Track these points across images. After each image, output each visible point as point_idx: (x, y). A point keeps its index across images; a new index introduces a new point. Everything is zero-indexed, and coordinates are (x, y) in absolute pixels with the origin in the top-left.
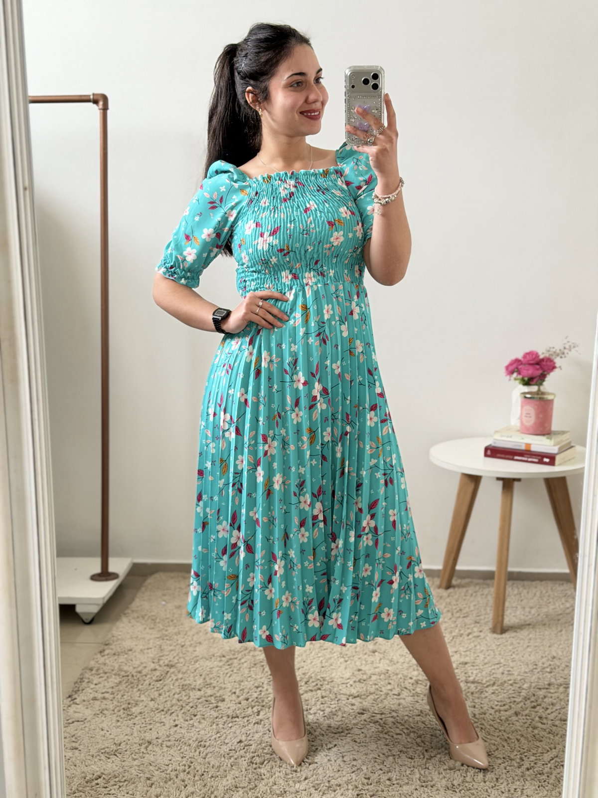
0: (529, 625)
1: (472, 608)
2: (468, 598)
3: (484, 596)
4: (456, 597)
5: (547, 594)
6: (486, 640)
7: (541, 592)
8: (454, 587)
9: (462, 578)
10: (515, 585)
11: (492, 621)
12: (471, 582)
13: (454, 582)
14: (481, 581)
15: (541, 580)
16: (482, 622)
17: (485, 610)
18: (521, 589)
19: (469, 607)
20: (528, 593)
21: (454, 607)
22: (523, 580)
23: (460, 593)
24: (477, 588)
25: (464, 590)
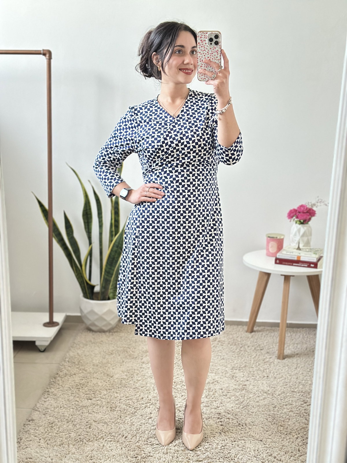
0: (297, 354)
1: (265, 344)
2: (263, 338)
3: (271, 337)
4: (256, 337)
5: (306, 336)
6: (274, 363)
7: (303, 335)
8: (255, 331)
9: (259, 326)
10: (289, 331)
11: (277, 352)
12: (264, 328)
13: (255, 329)
14: (270, 328)
15: (303, 328)
16: (270, 352)
17: (272, 345)
18: (292, 333)
19: (264, 344)
20: (296, 335)
21: (256, 344)
22: (293, 327)
23: (258, 335)
24: (268, 332)
25: (261, 333)
